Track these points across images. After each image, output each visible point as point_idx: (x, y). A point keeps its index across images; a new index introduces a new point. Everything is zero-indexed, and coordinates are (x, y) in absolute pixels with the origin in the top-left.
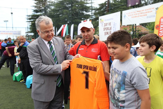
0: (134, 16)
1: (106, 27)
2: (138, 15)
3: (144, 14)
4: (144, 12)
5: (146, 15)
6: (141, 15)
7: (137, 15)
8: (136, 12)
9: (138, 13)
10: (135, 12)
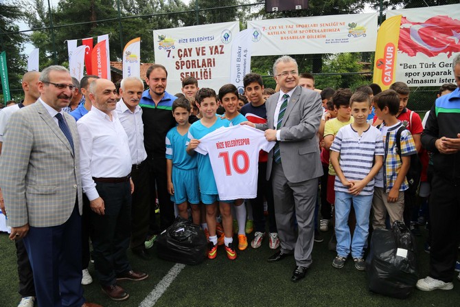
0: (287, 35)
1: (185, 59)
2: (302, 35)
3: (318, 34)
4: (319, 28)
5: (324, 36)
6: (309, 34)
7: (298, 35)
8: (295, 26)
9: (301, 29)
10: (290, 27)
